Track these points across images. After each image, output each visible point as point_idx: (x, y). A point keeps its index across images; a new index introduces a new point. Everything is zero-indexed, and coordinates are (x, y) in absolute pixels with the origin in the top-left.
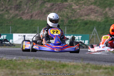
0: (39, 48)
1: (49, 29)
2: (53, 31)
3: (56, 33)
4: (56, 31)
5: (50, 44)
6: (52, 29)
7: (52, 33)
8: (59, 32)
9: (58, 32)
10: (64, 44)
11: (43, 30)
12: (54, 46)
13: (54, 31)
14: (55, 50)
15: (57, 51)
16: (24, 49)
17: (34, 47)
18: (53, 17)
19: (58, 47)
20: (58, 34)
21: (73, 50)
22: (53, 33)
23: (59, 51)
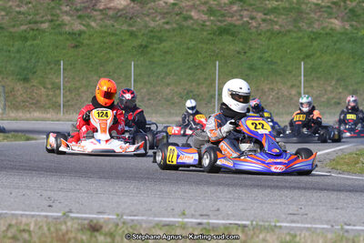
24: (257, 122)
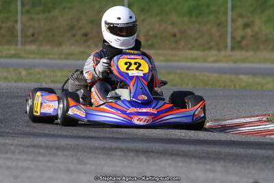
11: (92, 57)
15: (142, 123)
16: (39, 114)
18: (119, 18)
24: (133, 61)
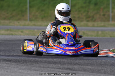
0: (47, 50)
1: (59, 26)
2: (64, 28)
3: (69, 30)
4: (68, 28)
5: (61, 45)
6: (63, 25)
7: (62, 30)
8: (72, 30)
9: (70, 29)
10: (79, 45)
12: (67, 48)
13: (66, 28)
14: (68, 53)
17: (39, 49)
19: (72, 48)
20: (70, 32)
21: (91, 53)
22: (64, 30)
23: (72, 54)
